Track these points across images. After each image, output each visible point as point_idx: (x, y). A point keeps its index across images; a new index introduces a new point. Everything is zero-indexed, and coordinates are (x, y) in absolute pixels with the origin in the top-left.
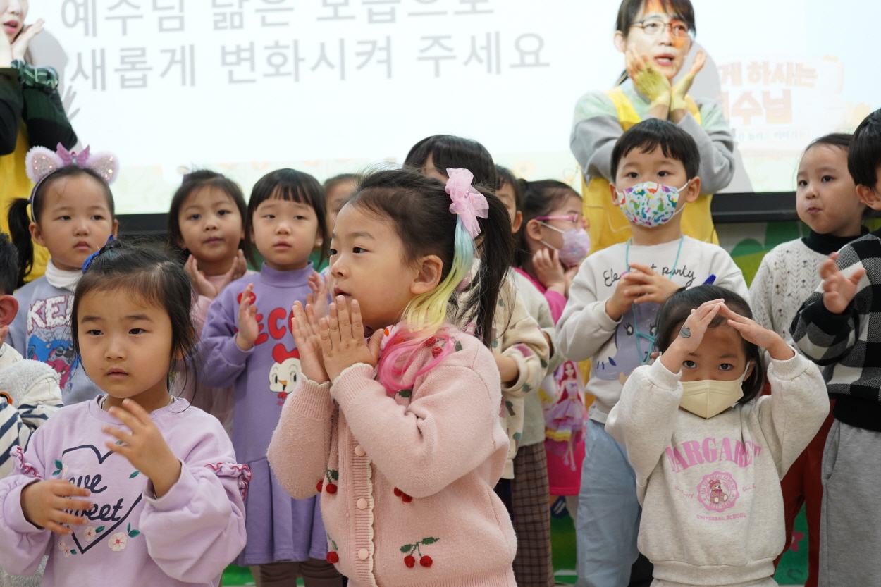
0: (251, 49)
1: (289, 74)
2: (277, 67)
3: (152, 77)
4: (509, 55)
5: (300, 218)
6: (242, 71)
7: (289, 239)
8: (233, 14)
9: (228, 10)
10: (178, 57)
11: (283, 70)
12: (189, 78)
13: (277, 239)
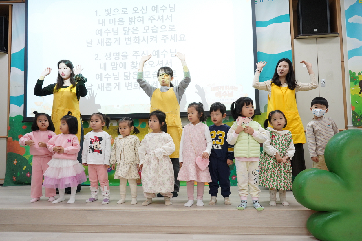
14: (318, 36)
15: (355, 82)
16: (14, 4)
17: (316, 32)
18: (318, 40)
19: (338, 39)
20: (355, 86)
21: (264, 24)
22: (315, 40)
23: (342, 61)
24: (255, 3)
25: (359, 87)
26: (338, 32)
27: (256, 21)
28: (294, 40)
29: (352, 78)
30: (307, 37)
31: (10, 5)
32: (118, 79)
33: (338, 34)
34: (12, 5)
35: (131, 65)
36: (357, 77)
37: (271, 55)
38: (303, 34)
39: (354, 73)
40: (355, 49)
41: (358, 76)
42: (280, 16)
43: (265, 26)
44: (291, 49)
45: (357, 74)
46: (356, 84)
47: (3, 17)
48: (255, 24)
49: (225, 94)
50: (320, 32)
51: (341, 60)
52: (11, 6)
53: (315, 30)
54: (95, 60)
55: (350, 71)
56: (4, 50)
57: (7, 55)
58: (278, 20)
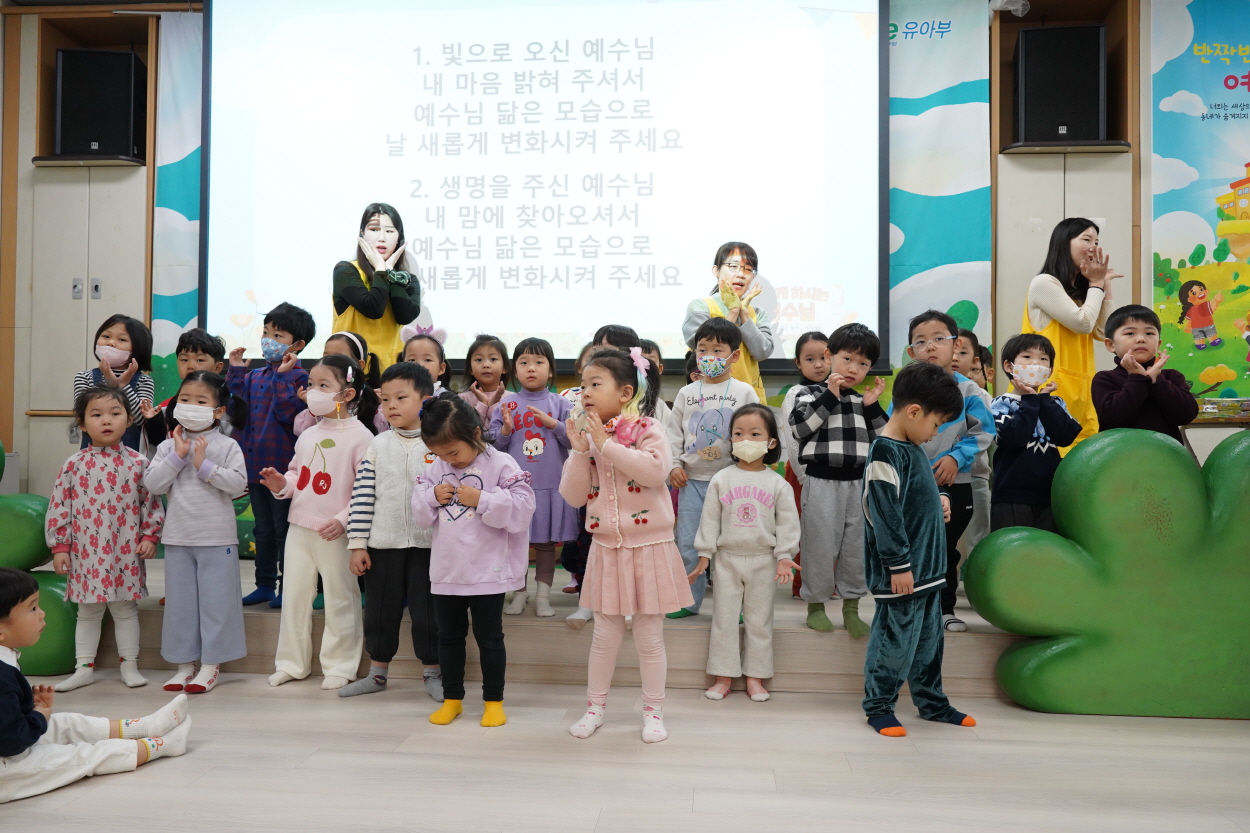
0: (517, 270)
1: (537, 284)
2: (531, 280)
3: (462, 284)
4: (660, 278)
5: (539, 363)
6: (511, 282)
7: (534, 375)
8: (508, 250)
9: (505, 248)
10: (476, 273)
11: (534, 282)
12: (482, 285)
13: (528, 375)
14: (1069, 149)
15: (1167, 287)
16: (163, 15)
17: (1063, 134)
18: (1070, 160)
19: (1127, 159)
20: (1168, 298)
21: (915, 107)
22: (1060, 159)
23: (1136, 226)
24: (891, 41)
25: (1180, 304)
26: (1130, 140)
27: (891, 96)
28: (1001, 157)
29: (1161, 275)
30: (1037, 149)
31: (152, 16)
32: (479, 257)
33: (1128, 145)
34: (158, 18)
35: (518, 216)
36: (1176, 273)
37: (929, 200)
38: (1026, 140)
39: (1168, 261)
40: (1173, 192)
41: (1179, 270)
42: (964, 84)
43: (917, 113)
44: (989, 184)
45: (1174, 266)
46: (1169, 293)
47: (131, 54)
48: (887, 106)
49: (790, 310)
50: (1074, 138)
51: (1133, 222)
52: (155, 20)
53: (1063, 130)
54: (413, 196)
55: (1156, 255)
56: (134, 155)
57: (144, 169)
58: (954, 95)
